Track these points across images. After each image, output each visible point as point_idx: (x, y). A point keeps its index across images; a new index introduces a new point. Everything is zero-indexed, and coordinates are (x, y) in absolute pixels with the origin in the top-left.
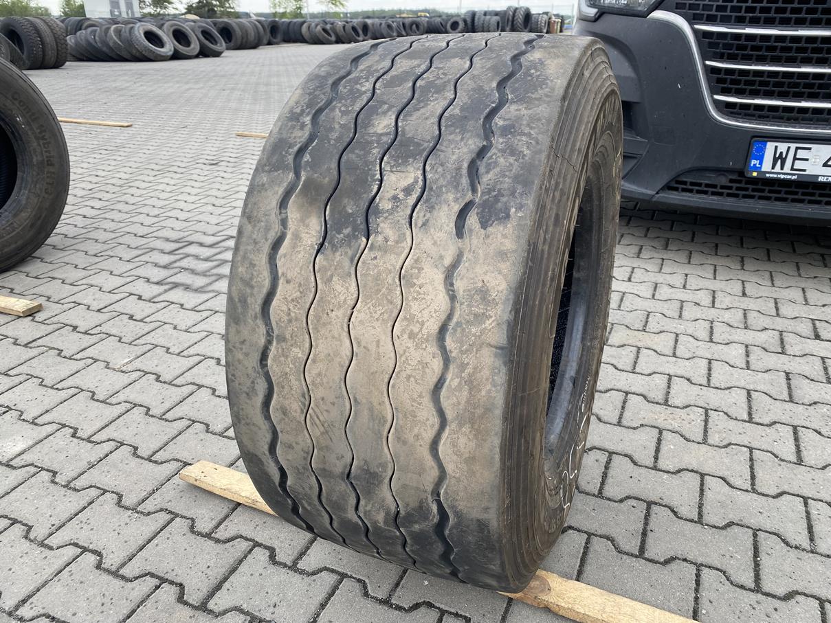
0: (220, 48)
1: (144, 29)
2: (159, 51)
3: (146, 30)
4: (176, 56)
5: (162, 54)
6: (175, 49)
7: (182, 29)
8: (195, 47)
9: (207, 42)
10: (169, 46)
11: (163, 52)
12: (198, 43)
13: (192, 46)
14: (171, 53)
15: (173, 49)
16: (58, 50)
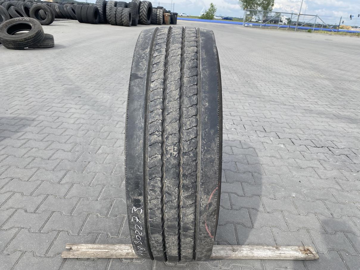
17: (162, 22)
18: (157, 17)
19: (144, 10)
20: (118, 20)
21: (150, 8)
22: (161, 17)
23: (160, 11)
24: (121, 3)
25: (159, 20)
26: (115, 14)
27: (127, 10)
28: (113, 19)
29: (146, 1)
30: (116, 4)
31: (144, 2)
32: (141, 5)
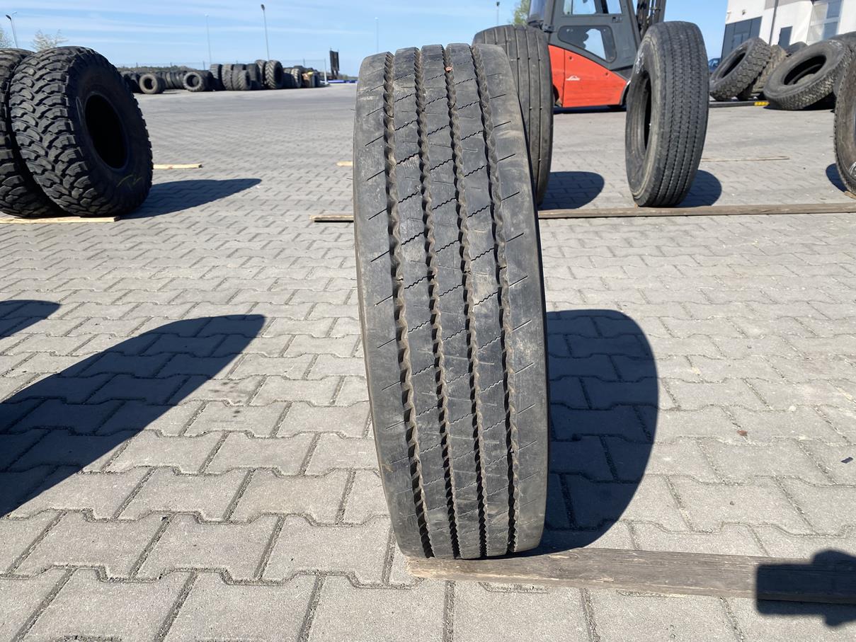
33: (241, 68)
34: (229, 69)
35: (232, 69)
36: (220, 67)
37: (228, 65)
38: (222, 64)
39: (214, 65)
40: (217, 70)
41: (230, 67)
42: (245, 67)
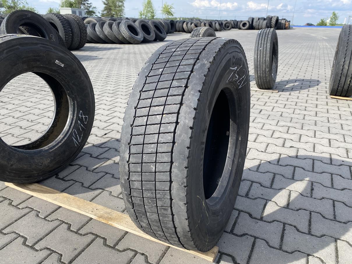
0: (164, 36)
1: (127, 23)
2: (137, 38)
3: (129, 24)
4: (145, 41)
5: (138, 40)
6: (144, 37)
7: (146, 24)
8: (153, 36)
9: (158, 32)
10: (141, 35)
11: (139, 39)
12: (154, 33)
13: (152, 34)
14: (142, 39)
15: (143, 37)
16: (81, 37)
17: (284, 28)
18: (281, 25)
19: (274, 21)
20: (260, 27)
21: (277, 20)
22: (284, 25)
23: (283, 21)
24: (262, 18)
25: (283, 27)
26: (259, 24)
27: (265, 22)
28: (257, 27)
29: (275, 16)
30: (259, 19)
31: (274, 16)
32: (272, 18)
33: (263, 19)
34: (257, 20)
35: (259, 20)
36: (253, 19)
37: (257, 18)
38: (254, 17)
39: (250, 17)
40: (251, 20)
41: (258, 19)
42: (265, 19)
